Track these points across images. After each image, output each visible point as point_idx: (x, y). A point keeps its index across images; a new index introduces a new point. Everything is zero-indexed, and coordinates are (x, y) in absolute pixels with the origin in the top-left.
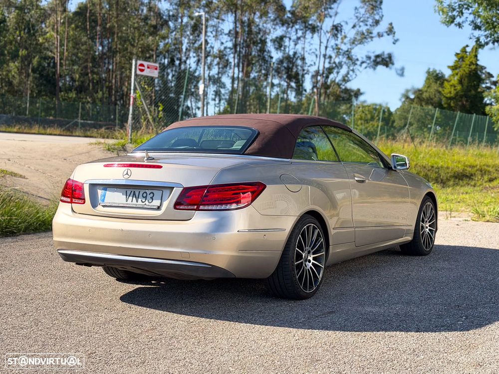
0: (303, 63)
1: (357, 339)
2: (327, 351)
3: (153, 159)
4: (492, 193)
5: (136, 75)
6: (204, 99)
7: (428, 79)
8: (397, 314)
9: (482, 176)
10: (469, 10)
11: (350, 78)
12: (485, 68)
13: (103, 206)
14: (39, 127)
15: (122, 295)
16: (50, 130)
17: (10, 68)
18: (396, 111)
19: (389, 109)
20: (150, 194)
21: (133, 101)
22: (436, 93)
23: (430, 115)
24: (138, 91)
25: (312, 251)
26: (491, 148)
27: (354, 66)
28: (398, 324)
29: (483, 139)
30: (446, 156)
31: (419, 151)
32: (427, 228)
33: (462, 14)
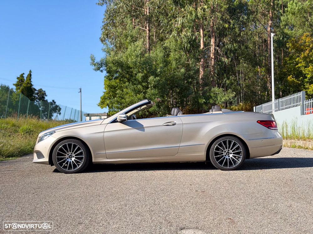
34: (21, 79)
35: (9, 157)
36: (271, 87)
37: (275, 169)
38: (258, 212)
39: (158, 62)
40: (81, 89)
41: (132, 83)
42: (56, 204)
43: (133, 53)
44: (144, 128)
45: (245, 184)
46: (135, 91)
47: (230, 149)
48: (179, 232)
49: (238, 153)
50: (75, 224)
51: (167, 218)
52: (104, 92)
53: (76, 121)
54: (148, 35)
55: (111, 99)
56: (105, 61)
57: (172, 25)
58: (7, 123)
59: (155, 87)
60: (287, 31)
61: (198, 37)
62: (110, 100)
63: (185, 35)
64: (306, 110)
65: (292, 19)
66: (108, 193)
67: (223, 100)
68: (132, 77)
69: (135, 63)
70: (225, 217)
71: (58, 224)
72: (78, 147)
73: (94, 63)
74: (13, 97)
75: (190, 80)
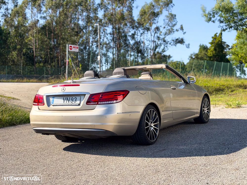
0: (144, 45)
1: (177, 161)
2: (163, 167)
3: (76, 82)
4: (233, 97)
5: (68, 51)
6: (100, 64)
7: (200, 49)
8: (195, 149)
9: (228, 89)
10: (217, 14)
11: (166, 50)
12: (226, 43)
13: (53, 106)
14: (27, 79)
15: (64, 147)
16: (32, 80)
17: (13, 54)
18: (187, 64)
19: (184, 63)
20: (74, 99)
21: (68, 63)
22: (204, 55)
23: (202, 65)
24: (70, 59)
25: (153, 122)
26: (231, 77)
27: (167, 44)
28: (196, 153)
29: (227, 73)
30: (211, 81)
31: (199, 80)
32: (206, 110)
33: (215, 17)
34: (215, 38)
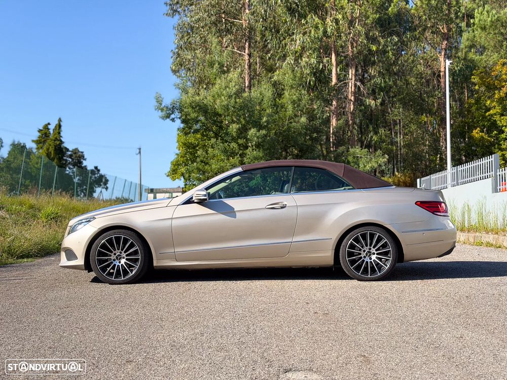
7: (13, 151)
34: (44, 133)
35: (23, 258)
36: (446, 148)
37: (443, 280)
38: (408, 347)
39: (265, 106)
40: (140, 149)
41: (221, 140)
42: (93, 332)
43: (224, 92)
44: (234, 212)
45: (393, 302)
46: (227, 152)
47: (372, 247)
48: (281, 376)
49: (386, 254)
50: (121, 362)
51: (265, 354)
52: (177, 154)
53: (132, 201)
54: (247, 61)
55: (187, 165)
56: (178, 104)
57: (286, 47)
58: (21, 204)
59: (258, 146)
60: (474, 56)
61: (328, 65)
62: (186, 167)
63: (307, 63)
64: (501, 184)
65: (481, 37)
66: (175, 315)
67: (368, 168)
68: (222, 129)
69: (227, 108)
70: (356, 354)
71: (94, 362)
72: (131, 241)
73: (162, 107)
74: (31, 162)
75: (315, 135)
